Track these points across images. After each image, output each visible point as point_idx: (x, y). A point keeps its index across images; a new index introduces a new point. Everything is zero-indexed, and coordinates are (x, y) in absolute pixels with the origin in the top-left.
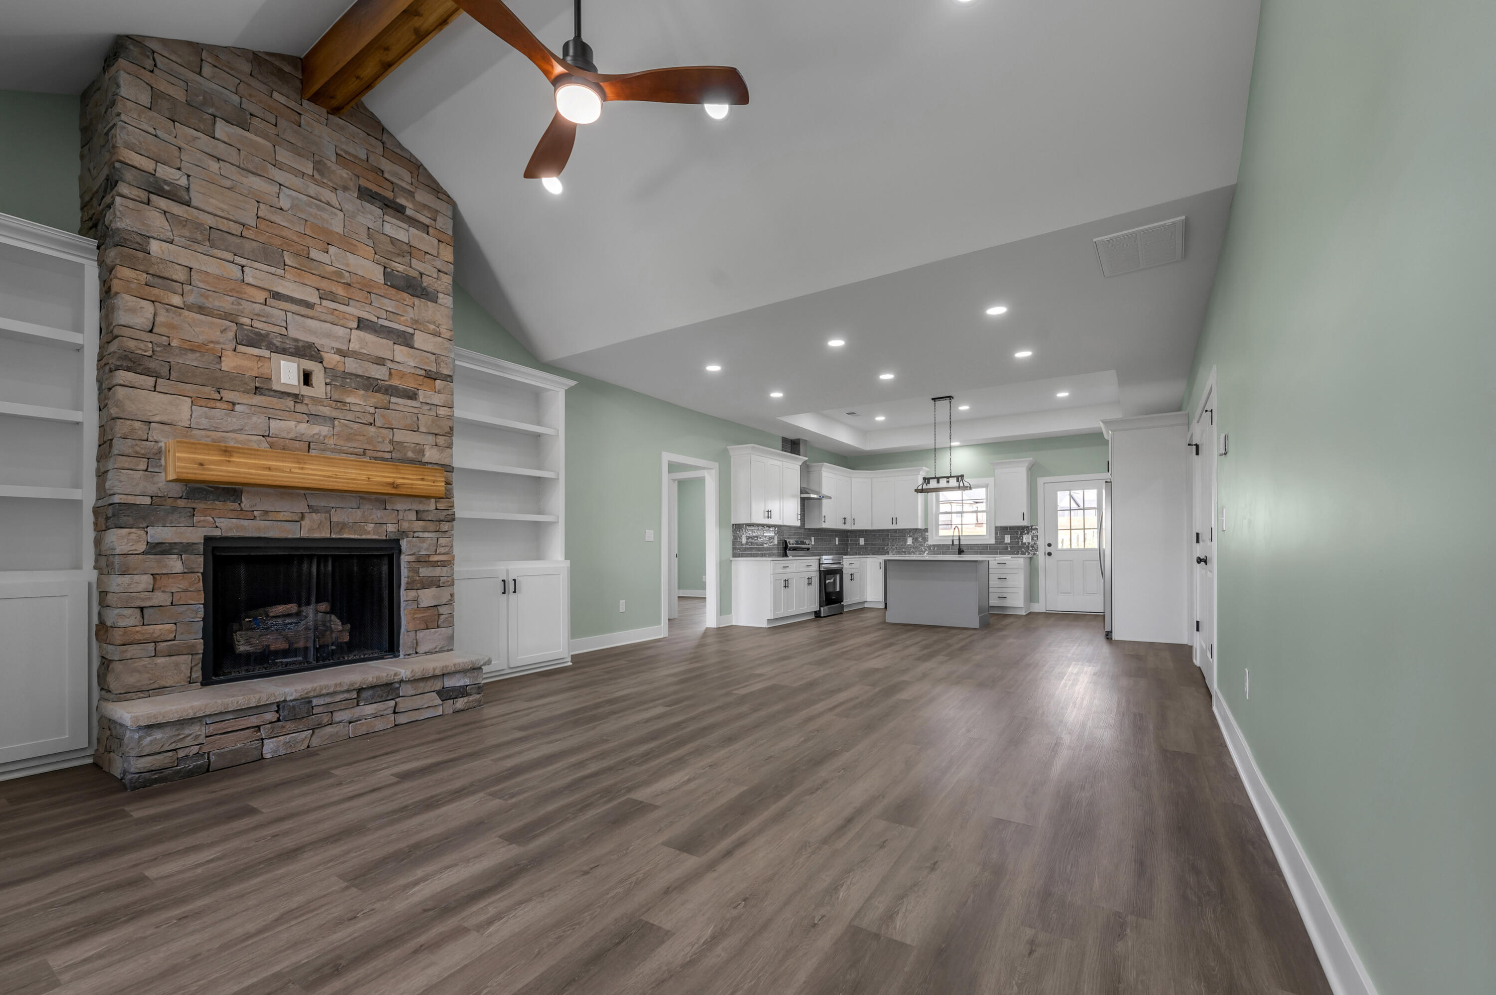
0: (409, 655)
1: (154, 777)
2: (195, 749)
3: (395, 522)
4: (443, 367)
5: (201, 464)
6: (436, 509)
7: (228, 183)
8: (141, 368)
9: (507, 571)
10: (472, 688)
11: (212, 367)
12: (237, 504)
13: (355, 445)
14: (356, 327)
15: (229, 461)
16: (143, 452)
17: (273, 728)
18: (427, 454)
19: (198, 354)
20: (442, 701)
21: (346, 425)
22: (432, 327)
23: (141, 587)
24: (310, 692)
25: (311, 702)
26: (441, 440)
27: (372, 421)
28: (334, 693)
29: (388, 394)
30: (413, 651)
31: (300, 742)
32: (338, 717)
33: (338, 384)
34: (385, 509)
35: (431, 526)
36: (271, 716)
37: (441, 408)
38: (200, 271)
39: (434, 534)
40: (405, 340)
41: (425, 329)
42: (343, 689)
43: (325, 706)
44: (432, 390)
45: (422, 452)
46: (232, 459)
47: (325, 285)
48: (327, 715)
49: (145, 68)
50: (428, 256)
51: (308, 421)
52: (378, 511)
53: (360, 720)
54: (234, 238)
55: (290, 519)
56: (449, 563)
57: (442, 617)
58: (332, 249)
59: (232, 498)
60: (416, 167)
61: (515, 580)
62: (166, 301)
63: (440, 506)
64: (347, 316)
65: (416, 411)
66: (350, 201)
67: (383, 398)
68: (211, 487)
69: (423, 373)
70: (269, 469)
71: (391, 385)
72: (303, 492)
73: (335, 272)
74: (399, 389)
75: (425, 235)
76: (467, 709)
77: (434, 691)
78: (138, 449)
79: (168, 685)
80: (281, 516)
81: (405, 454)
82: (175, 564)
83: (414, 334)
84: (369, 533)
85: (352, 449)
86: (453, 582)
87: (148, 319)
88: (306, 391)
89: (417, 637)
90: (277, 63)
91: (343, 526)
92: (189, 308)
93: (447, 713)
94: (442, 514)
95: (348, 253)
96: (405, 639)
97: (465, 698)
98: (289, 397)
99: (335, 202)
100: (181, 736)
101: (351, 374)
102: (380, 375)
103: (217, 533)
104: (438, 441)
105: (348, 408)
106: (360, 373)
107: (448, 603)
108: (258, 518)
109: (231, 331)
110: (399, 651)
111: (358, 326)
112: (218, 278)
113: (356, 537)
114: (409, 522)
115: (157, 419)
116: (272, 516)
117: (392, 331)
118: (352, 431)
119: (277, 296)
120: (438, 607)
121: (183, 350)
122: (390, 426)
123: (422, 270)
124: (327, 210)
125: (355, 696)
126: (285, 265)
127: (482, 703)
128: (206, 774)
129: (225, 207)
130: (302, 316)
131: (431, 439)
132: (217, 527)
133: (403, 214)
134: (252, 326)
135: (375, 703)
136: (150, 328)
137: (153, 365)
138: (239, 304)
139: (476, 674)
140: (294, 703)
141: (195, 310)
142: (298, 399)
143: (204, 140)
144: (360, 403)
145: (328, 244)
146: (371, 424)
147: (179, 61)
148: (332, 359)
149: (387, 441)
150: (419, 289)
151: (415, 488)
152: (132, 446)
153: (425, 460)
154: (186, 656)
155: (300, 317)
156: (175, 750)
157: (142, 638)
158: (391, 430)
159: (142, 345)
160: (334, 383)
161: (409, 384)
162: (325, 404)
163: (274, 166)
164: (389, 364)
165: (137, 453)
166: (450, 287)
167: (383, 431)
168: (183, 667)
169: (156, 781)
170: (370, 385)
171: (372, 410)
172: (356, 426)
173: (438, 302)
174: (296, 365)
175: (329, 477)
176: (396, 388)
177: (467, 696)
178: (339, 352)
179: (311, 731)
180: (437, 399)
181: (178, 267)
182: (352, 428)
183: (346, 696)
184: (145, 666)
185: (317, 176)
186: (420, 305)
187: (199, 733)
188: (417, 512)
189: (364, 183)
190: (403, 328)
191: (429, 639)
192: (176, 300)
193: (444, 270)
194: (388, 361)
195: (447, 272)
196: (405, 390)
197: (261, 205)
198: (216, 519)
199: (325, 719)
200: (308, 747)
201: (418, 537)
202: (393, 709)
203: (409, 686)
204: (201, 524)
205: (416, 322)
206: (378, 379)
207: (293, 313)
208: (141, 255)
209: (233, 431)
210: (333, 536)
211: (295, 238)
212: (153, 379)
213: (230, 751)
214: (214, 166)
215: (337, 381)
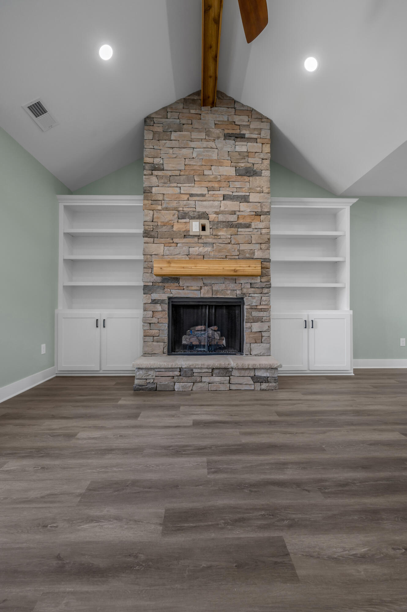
0: (247, 355)
1: (140, 388)
2: (152, 381)
3: (240, 289)
4: (265, 208)
5: (161, 268)
6: (261, 282)
7: (175, 156)
8: (149, 235)
9: (308, 316)
10: (271, 379)
11: (170, 230)
12: (178, 284)
13: (222, 254)
14: (222, 199)
15: (170, 266)
16: (150, 266)
17: (178, 379)
18: (256, 254)
19: (166, 226)
20: (254, 382)
21: (218, 246)
22: (259, 189)
23: (149, 316)
24: (191, 366)
25: (193, 370)
26: (263, 246)
27: (230, 242)
28: (201, 368)
29: (237, 228)
30: (249, 353)
31: (188, 387)
32: (204, 379)
33: (215, 227)
34: (236, 283)
35: (258, 291)
36: (177, 373)
37: (264, 230)
38: (166, 194)
39: (260, 294)
40: (245, 199)
41: (254, 191)
42: (205, 367)
43: (198, 373)
44: (259, 221)
45: (254, 253)
46: (171, 265)
47: (210, 185)
48: (199, 378)
49: (151, 126)
50: (257, 154)
51: (203, 246)
52: (232, 284)
53: (214, 383)
54: (178, 177)
55: (196, 289)
56: (268, 309)
57: (264, 338)
58: (213, 168)
59: (176, 282)
60: (251, 112)
61: (312, 321)
62: (157, 209)
63: (263, 280)
64: (219, 195)
65: (250, 233)
66: (220, 143)
67: (234, 230)
68: (170, 277)
69: (254, 213)
70: (184, 268)
71: (238, 223)
72: (201, 277)
73: (214, 177)
74: (242, 224)
75: (255, 144)
76: (268, 390)
77: (250, 376)
78: (148, 265)
79: (156, 353)
80: (193, 288)
81: (245, 255)
82: (159, 307)
83: (249, 195)
84: (228, 295)
85: (220, 256)
86: (270, 320)
87: (151, 217)
88: (203, 233)
89: (251, 346)
90: (192, 98)
91: (217, 292)
92: (163, 209)
93: (256, 389)
94: (263, 285)
95: (219, 167)
96: (246, 347)
97: (267, 384)
98: (196, 237)
99: (214, 146)
100: (148, 374)
101: (221, 222)
102: (233, 219)
103: (171, 295)
104: (261, 247)
105: (219, 238)
106: (224, 220)
107: (267, 330)
108: (185, 289)
109: (176, 214)
110: (243, 352)
111: (224, 199)
112: (172, 195)
113: (223, 296)
114: (247, 289)
115: (154, 253)
116: (190, 288)
117: (239, 197)
118: (221, 248)
119: (191, 195)
120: (262, 332)
121: (162, 226)
122: (238, 243)
123: (253, 162)
124: (210, 151)
125: (211, 371)
126: (195, 181)
127: (276, 389)
128: (155, 391)
129: (174, 166)
130: (202, 201)
131: (258, 246)
132: (172, 293)
133: (245, 138)
134: (183, 211)
135: (220, 376)
136: (152, 220)
137: (153, 234)
138: (179, 203)
139: (273, 372)
140: (186, 369)
141: (165, 209)
142: (199, 237)
143: (168, 144)
144: (224, 234)
145: (211, 166)
146: (229, 243)
147: (161, 117)
148: (212, 217)
149: (236, 250)
150: (252, 172)
151: (245, 271)
152: (147, 265)
153: (255, 257)
154: (162, 343)
155: (201, 202)
156: (146, 379)
157: (149, 334)
158: (239, 245)
159: (150, 227)
160: (213, 227)
161: (247, 221)
162: (210, 237)
163: (191, 141)
164: (238, 213)
165: (148, 267)
166: (269, 166)
167: (235, 246)
168: (161, 347)
169: (140, 390)
170: (230, 225)
171: (230, 237)
172: (222, 245)
173: (262, 175)
174: (198, 223)
175: (206, 269)
176: (241, 224)
177: (268, 383)
178: (217, 213)
179: (193, 383)
180: (261, 225)
181: (160, 195)
182: (221, 247)
183: (206, 370)
184: (150, 345)
185: (207, 138)
186: (253, 180)
187: (153, 374)
188: (251, 284)
189: (226, 131)
190: (243, 194)
191: (257, 348)
192: (159, 207)
193: (265, 158)
194: (237, 212)
195: (267, 158)
196: (245, 224)
197: (186, 159)
198: (171, 290)
199: (198, 380)
200: (192, 390)
201: (251, 296)
202: (228, 381)
203: (237, 371)
204: (166, 292)
205: (250, 189)
206: (232, 222)
207: (198, 201)
208: (149, 194)
209: (177, 255)
210: (213, 296)
211: (198, 168)
212: (153, 239)
213: (163, 384)
214: (171, 151)
215: (214, 226)
